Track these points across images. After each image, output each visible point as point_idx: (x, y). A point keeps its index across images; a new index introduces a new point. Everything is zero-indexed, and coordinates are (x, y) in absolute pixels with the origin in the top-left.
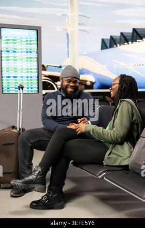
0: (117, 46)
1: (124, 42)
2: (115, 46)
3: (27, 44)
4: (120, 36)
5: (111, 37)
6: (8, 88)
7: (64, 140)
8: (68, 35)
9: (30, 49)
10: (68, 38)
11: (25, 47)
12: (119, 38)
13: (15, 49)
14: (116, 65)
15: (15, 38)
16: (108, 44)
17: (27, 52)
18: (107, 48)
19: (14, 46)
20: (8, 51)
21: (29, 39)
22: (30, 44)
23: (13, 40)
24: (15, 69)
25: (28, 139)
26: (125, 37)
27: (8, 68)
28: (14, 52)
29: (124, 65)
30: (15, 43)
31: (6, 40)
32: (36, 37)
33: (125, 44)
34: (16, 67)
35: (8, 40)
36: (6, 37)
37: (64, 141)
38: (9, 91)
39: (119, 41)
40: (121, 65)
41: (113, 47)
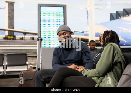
0: (121, 18)
1: (126, 15)
2: (120, 18)
3: (57, 16)
4: (123, 11)
5: (117, 12)
6: (45, 45)
7: (63, 76)
8: (87, 12)
9: (59, 19)
10: (88, 14)
11: (55, 18)
12: (122, 12)
13: (49, 19)
14: (120, 30)
15: (50, 12)
16: (115, 17)
17: (57, 21)
18: (114, 19)
19: (49, 17)
20: (45, 21)
21: (58, 13)
22: (59, 16)
23: (48, 14)
24: (49, 32)
25: (40, 76)
26: (126, 12)
27: (45, 32)
28: (49, 21)
29: (127, 30)
30: (49, 16)
31: (44, 14)
32: (63, 12)
33: (127, 16)
34: (50, 31)
35: (45, 14)
36: (44, 12)
37: (63, 78)
38: (45, 46)
39: (122, 14)
40: (124, 30)
41: (119, 18)
